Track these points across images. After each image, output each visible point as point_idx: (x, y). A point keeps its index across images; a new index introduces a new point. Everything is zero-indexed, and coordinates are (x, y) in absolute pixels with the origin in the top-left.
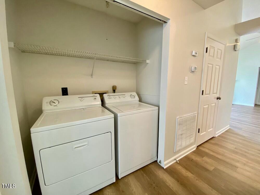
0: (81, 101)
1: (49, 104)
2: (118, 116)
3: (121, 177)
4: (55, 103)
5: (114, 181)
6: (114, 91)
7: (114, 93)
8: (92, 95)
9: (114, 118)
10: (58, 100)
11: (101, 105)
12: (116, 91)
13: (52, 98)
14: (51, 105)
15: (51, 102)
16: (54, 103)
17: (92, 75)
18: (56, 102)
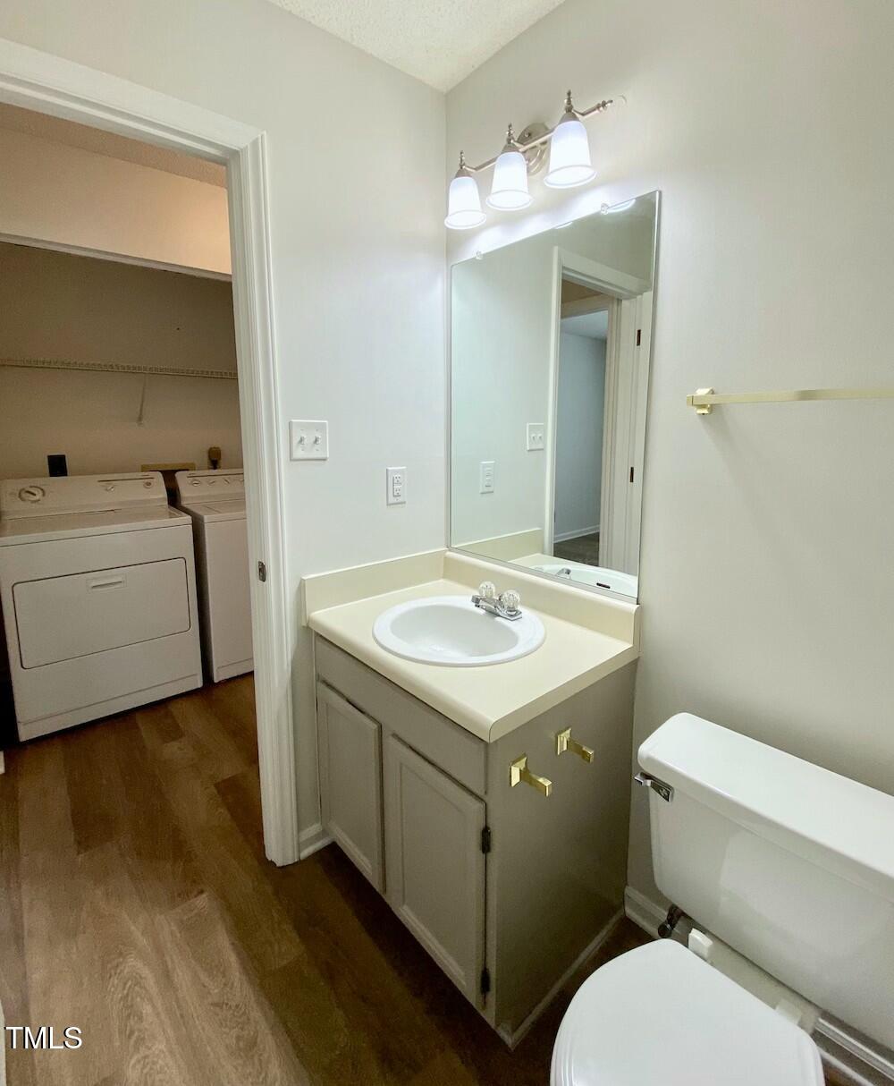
0: (107, 490)
1: (17, 497)
2: (206, 521)
3: (218, 677)
4: (35, 495)
5: (200, 684)
6: (214, 464)
7: (215, 468)
8: (140, 475)
9: (191, 526)
10: (43, 487)
11: (167, 503)
12: (222, 462)
13: (25, 484)
14: (23, 500)
15: (22, 494)
16: (32, 496)
17: (140, 419)
18: (36, 493)
